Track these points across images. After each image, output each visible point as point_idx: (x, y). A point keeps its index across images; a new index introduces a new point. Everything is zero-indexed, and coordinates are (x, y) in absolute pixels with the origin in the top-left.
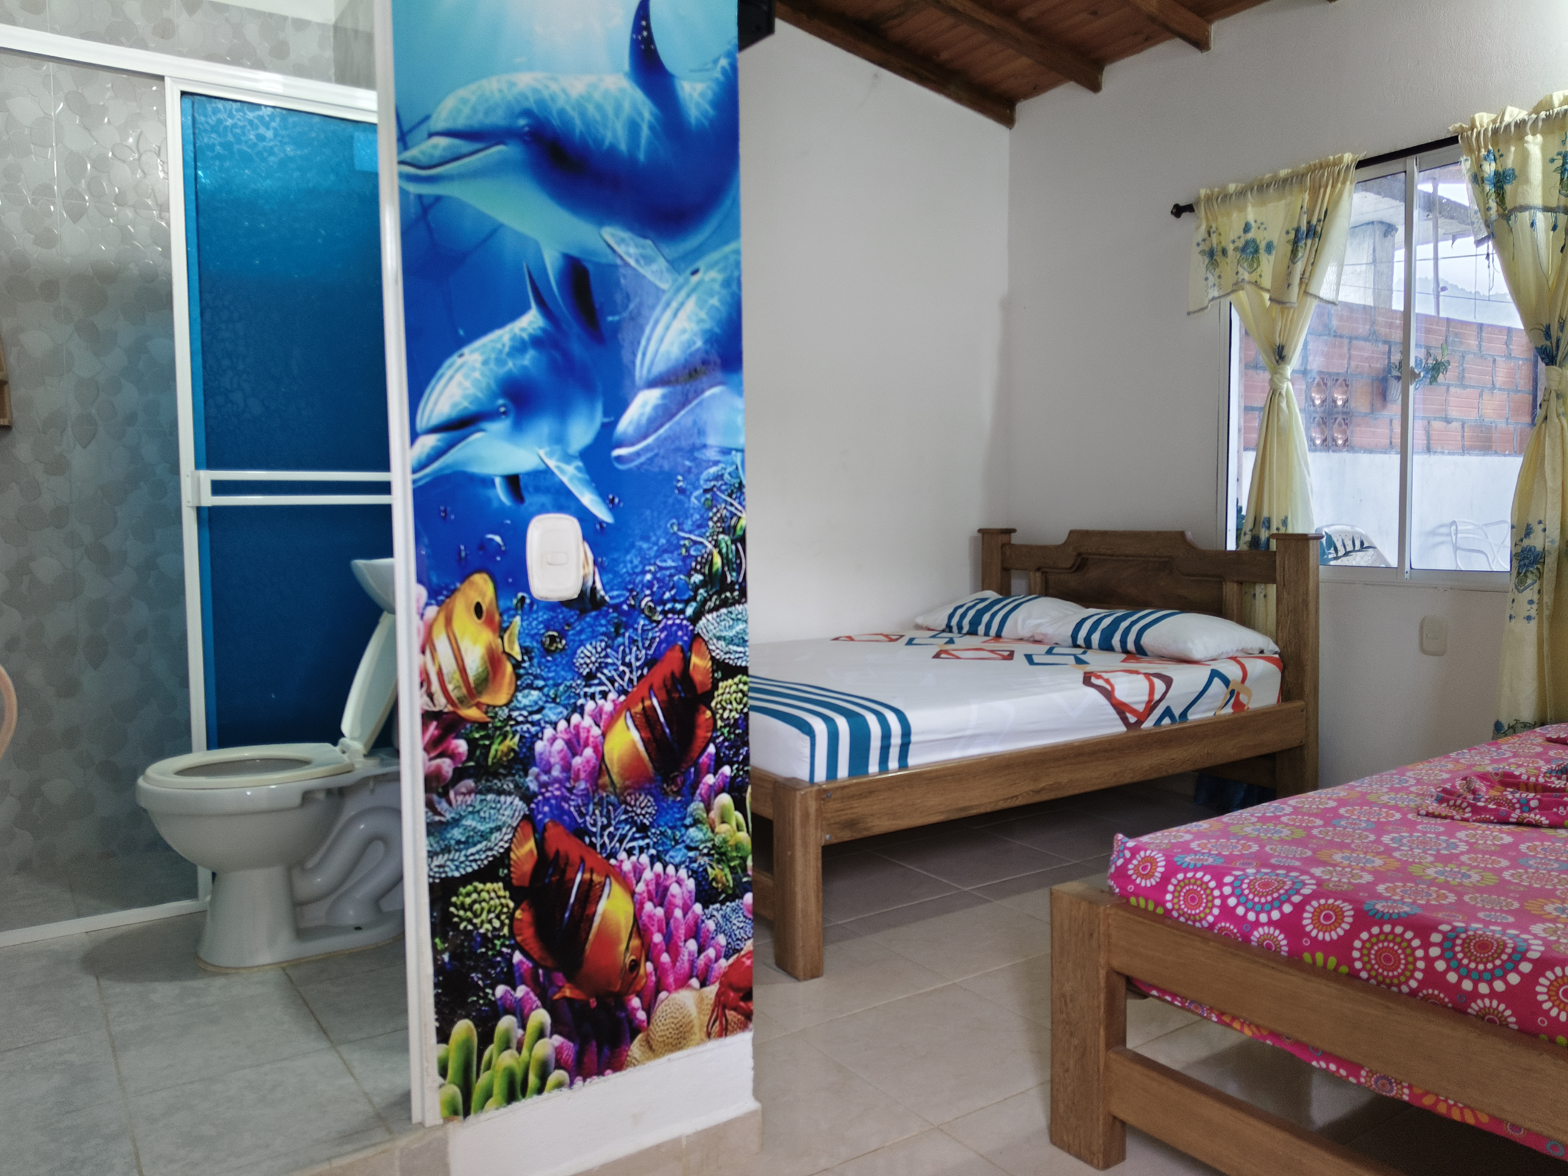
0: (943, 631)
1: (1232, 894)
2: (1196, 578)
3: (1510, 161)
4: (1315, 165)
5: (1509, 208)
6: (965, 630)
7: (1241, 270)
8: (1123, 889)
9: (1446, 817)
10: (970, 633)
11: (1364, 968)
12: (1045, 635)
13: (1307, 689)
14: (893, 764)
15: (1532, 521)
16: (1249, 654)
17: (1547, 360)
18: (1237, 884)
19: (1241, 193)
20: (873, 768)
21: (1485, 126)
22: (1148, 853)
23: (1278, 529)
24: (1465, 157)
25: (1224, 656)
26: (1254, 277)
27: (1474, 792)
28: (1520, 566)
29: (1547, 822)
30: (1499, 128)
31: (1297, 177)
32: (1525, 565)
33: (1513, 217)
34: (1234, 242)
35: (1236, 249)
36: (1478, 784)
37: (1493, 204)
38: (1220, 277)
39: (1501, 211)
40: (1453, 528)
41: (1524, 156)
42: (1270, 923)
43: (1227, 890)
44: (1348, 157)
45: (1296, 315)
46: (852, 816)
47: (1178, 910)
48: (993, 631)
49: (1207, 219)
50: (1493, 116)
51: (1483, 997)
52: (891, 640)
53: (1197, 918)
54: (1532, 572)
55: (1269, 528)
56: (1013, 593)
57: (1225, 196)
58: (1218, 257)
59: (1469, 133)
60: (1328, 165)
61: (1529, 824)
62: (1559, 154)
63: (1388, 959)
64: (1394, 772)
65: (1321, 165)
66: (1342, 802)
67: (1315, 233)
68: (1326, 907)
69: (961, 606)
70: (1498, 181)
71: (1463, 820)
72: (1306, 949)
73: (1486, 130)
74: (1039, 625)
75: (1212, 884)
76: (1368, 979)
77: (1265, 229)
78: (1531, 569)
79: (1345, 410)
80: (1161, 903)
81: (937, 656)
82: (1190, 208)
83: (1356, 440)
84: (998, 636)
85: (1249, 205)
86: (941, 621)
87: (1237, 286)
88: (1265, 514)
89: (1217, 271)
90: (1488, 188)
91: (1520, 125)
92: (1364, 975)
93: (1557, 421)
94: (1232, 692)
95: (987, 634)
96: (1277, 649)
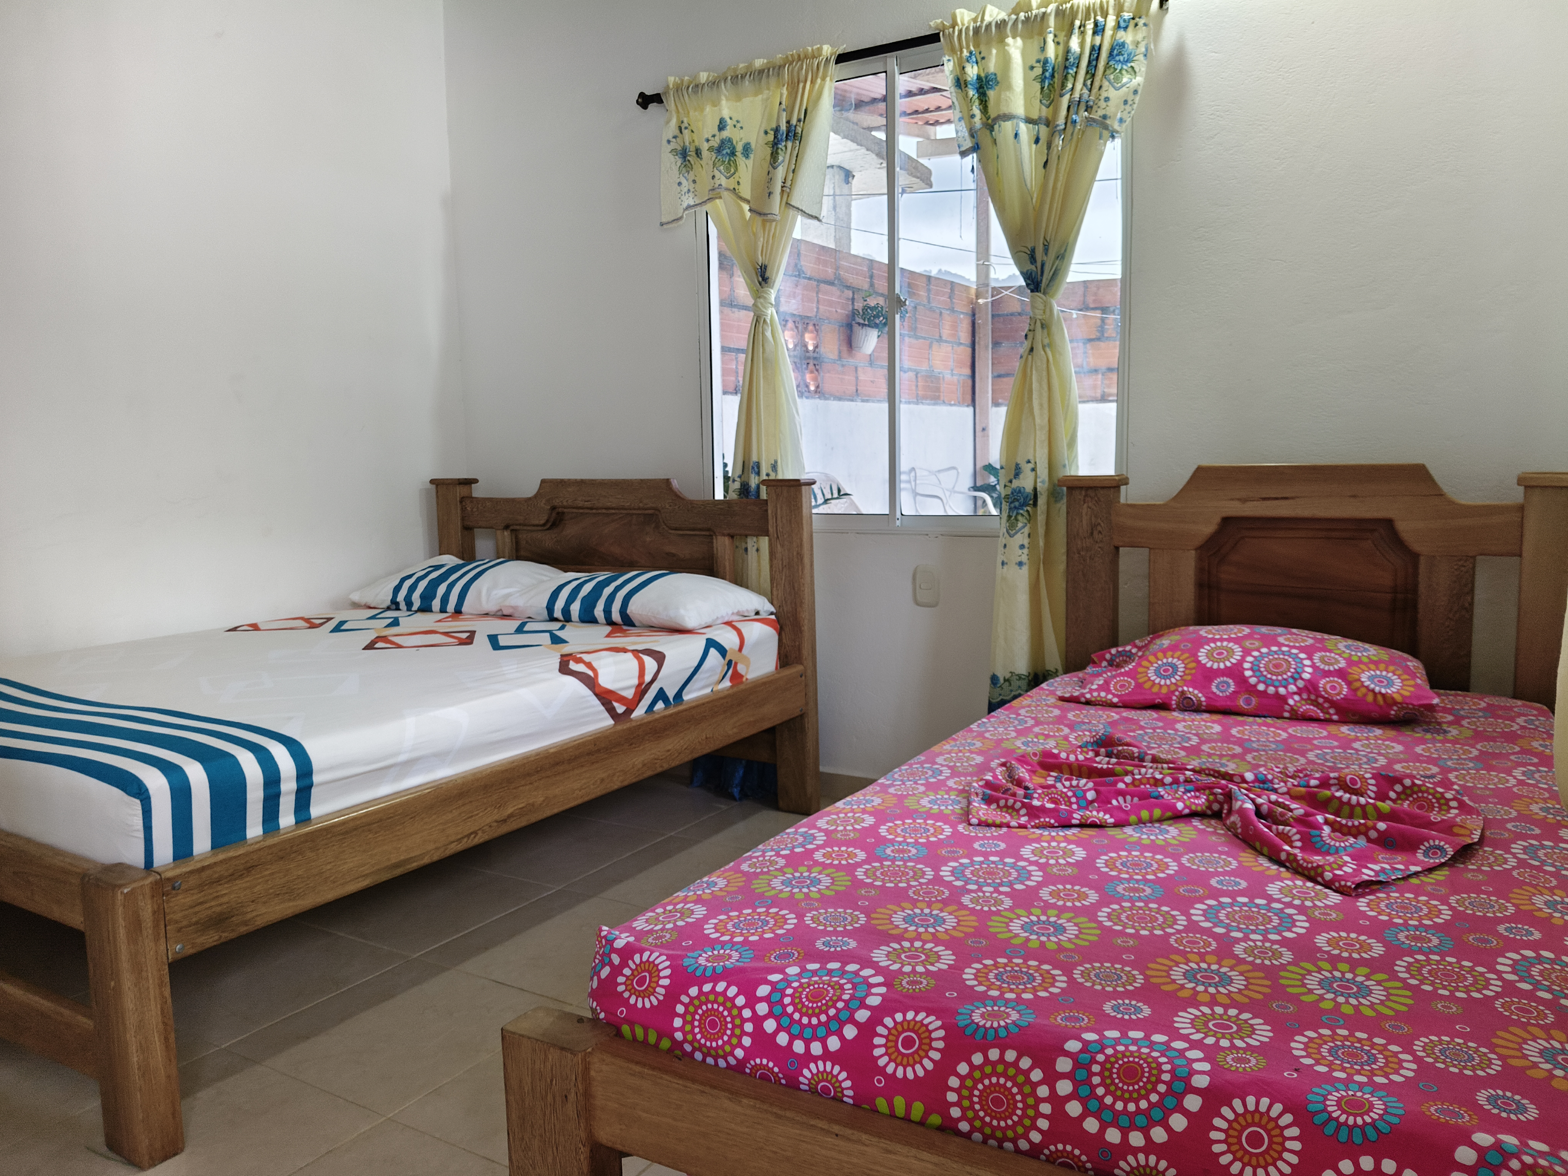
0: (388, 608)
1: (770, 1015)
2: (681, 532)
3: (992, 66)
4: (792, 55)
5: (992, 117)
6: (415, 608)
7: (717, 173)
8: (611, 1013)
9: (1001, 826)
10: (422, 610)
11: (963, 1118)
12: (515, 608)
13: (805, 652)
14: (287, 819)
15: (1021, 461)
16: (745, 618)
17: (1032, 287)
18: (776, 997)
19: (714, 84)
20: (254, 829)
21: (966, 25)
22: (646, 955)
23: (768, 475)
24: (947, 57)
25: (720, 621)
26: (732, 183)
27: (1019, 783)
28: (1010, 509)
29: (1112, 820)
30: (980, 27)
31: (774, 69)
32: (1015, 507)
33: (996, 127)
34: (708, 140)
35: (710, 149)
36: (1022, 772)
37: (976, 111)
38: (694, 181)
39: (984, 119)
40: (913, 474)
41: (1006, 60)
42: (827, 1055)
43: (762, 1008)
44: (827, 50)
45: (778, 228)
46: (218, 909)
47: (691, 1043)
48: (451, 607)
49: (678, 112)
50: (973, 15)
51: (1135, 1151)
52: (313, 626)
53: (721, 1052)
54: (1022, 515)
55: (758, 474)
56: (478, 556)
57: (697, 86)
58: (692, 158)
59: (951, 30)
60: (806, 57)
61: (1093, 825)
62: (1038, 61)
63: (997, 1102)
64: (923, 758)
65: (799, 56)
66: (881, 816)
67: (795, 135)
68: (906, 1026)
69: (410, 576)
70: (981, 87)
71: (1021, 826)
72: (880, 1092)
73: (967, 28)
74: (508, 595)
75: (741, 1001)
76: (970, 1133)
77: (742, 128)
78: (1021, 511)
79: (815, 355)
80: (667, 1032)
81: (370, 647)
82: (657, 99)
83: (826, 387)
84: (458, 611)
85: (723, 98)
86: (384, 596)
87: (714, 194)
88: (754, 458)
89: (691, 176)
90: (972, 93)
91: (1001, 25)
92: (964, 1126)
93: (1043, 353)
94: (729, 663)
95: (443, 610)
96: (773, 609)
